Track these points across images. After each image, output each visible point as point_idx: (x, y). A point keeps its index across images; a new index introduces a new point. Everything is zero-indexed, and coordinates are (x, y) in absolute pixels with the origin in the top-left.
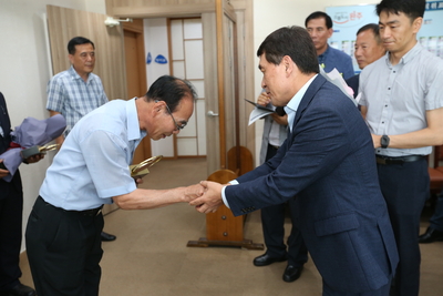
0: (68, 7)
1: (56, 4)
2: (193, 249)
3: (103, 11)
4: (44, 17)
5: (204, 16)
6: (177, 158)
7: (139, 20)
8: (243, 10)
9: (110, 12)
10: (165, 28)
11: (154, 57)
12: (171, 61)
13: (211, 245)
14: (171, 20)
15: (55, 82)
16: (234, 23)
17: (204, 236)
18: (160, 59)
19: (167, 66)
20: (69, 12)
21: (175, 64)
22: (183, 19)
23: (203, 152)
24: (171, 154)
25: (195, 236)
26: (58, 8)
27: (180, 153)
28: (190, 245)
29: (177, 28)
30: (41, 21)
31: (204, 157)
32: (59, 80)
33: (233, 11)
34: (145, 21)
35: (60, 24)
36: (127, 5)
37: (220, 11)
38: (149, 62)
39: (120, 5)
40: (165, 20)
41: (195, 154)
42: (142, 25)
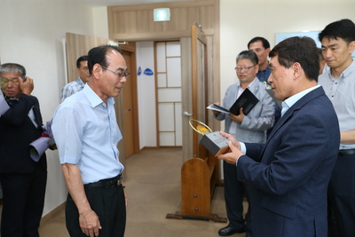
0: (81, 33)
1: (72, 32)
2: (171, 220)
3: (107, 36)
4: (64, 41)
5: (183, 40)
6: (159, 148)
7: (133, 43)
8: (212, 36)
9: (111, 37)
10: (152, 49)
11: (143, 70)
12: (156, 73)
13: (185, 218)
14: (156, 42)
15: (67, 90)
16: (205, 45)
17: (179, 210)
18: (148, 72)
19: (153, 77)
20: (82, 38)
21: (159, 76)
22: (166, 41)
23: (179, 143)
24: (155, 145)
25: (172, 210)
26: (74, 35)
27: (162, 144)
28: (169, 217)
29: (161, 49)
30: (61, 44)
31: (180, 147)
32: (70, 88)
33: (204, 36)
34: (137, 44)
35: (75, 46)
36: (124, 32)
37: (195, 36)
38: (139, 74)
39: (119, 32)
40: (152, 43)
41: (173, 145)
42: (135, 46)
